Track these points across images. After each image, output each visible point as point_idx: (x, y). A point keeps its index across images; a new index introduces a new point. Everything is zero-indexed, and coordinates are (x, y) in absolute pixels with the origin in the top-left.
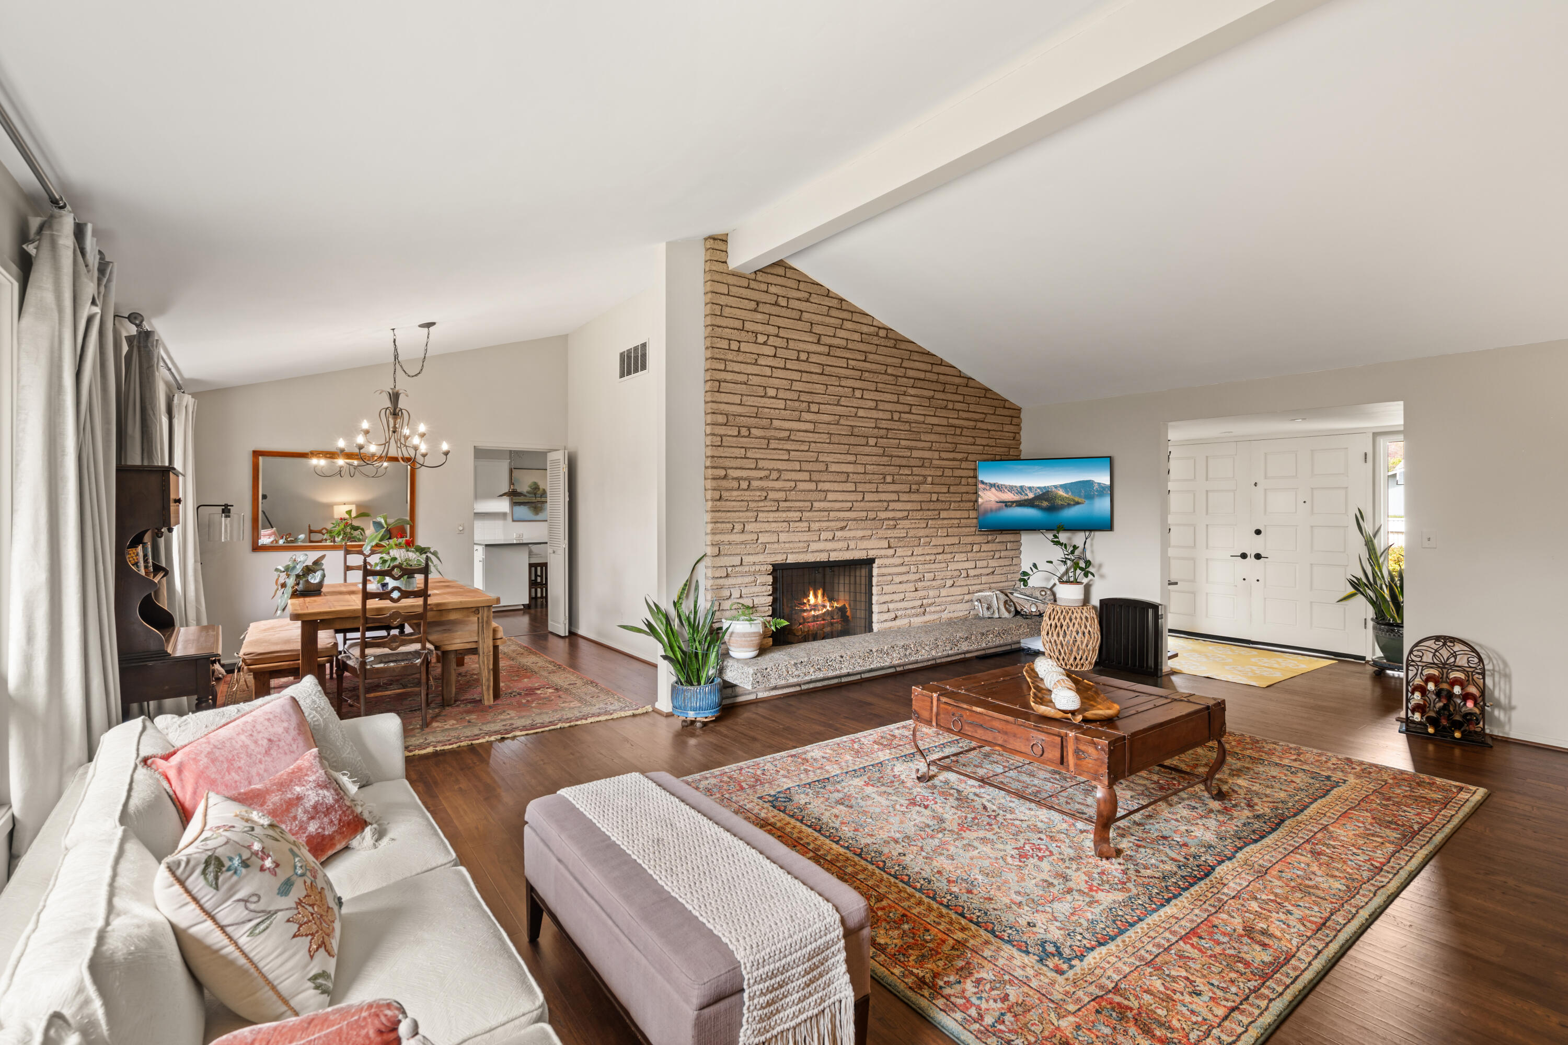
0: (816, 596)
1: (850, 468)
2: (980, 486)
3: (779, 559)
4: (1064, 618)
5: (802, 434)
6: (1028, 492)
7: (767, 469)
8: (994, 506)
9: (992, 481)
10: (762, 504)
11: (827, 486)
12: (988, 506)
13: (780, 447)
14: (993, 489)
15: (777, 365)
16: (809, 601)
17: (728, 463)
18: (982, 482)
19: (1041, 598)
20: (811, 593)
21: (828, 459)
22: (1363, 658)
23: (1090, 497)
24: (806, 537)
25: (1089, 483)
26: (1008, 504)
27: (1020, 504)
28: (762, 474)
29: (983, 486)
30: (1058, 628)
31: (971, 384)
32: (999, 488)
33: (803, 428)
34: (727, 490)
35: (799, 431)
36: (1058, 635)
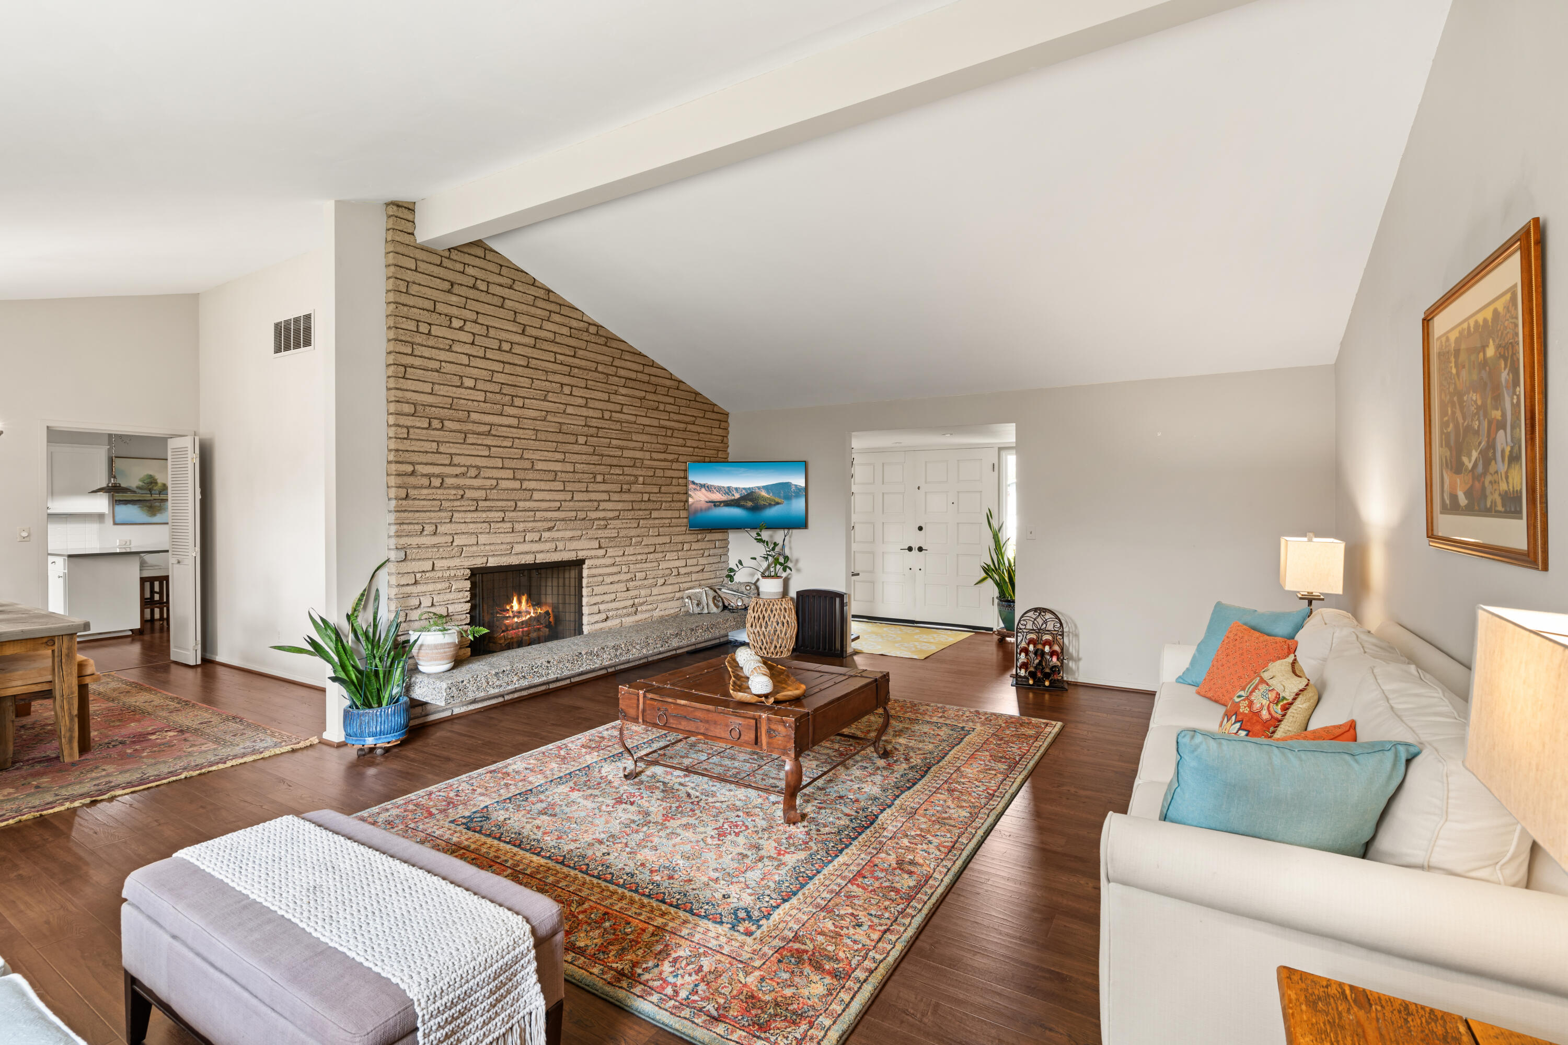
0: (520, 602)
1: (558, 467)
2: (691, 486)
3: (479, 562)
4: (766, 610)
5: (504, 429)
6: (734, 492)
7: (464, 466)
8: (705, 505)
9: (702, 482)
10: (458, 503)
11: (532, 485)
12: (698, 506)
13: (480, 442)
14: (703, 490)
15: (475, 354)
16: (512, 607)
17: (415, 458)
18: (693, 483)
19: (746, 592)
20: (515, 599)
21: (534, 457)
22: (991, 629)
23: (788, 498)
24: (509, 538)
25: (787, 485)
26: (716, 504)
27: (728, 504)
28: (458, 470)
29: (694, 486)
30: (761, 620)
31: (682, 387)
32: (709, 488)
33: (507, 423)
34: (415, 487)
35: (501, 426)
36: (761, 627)
